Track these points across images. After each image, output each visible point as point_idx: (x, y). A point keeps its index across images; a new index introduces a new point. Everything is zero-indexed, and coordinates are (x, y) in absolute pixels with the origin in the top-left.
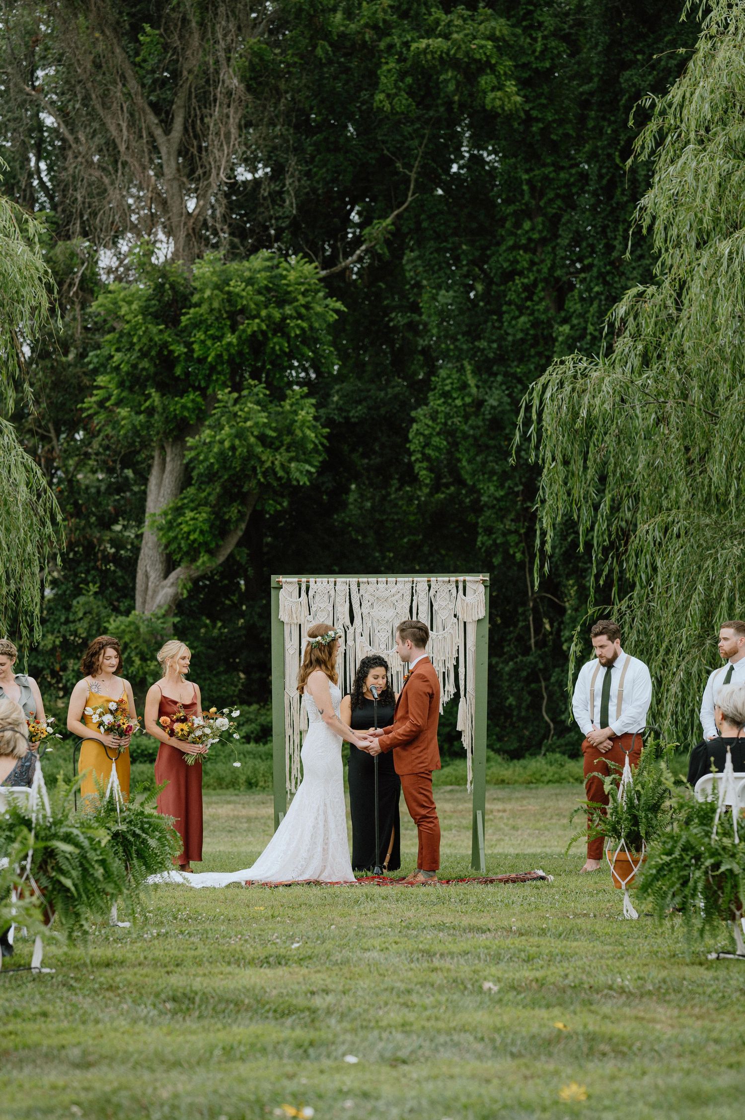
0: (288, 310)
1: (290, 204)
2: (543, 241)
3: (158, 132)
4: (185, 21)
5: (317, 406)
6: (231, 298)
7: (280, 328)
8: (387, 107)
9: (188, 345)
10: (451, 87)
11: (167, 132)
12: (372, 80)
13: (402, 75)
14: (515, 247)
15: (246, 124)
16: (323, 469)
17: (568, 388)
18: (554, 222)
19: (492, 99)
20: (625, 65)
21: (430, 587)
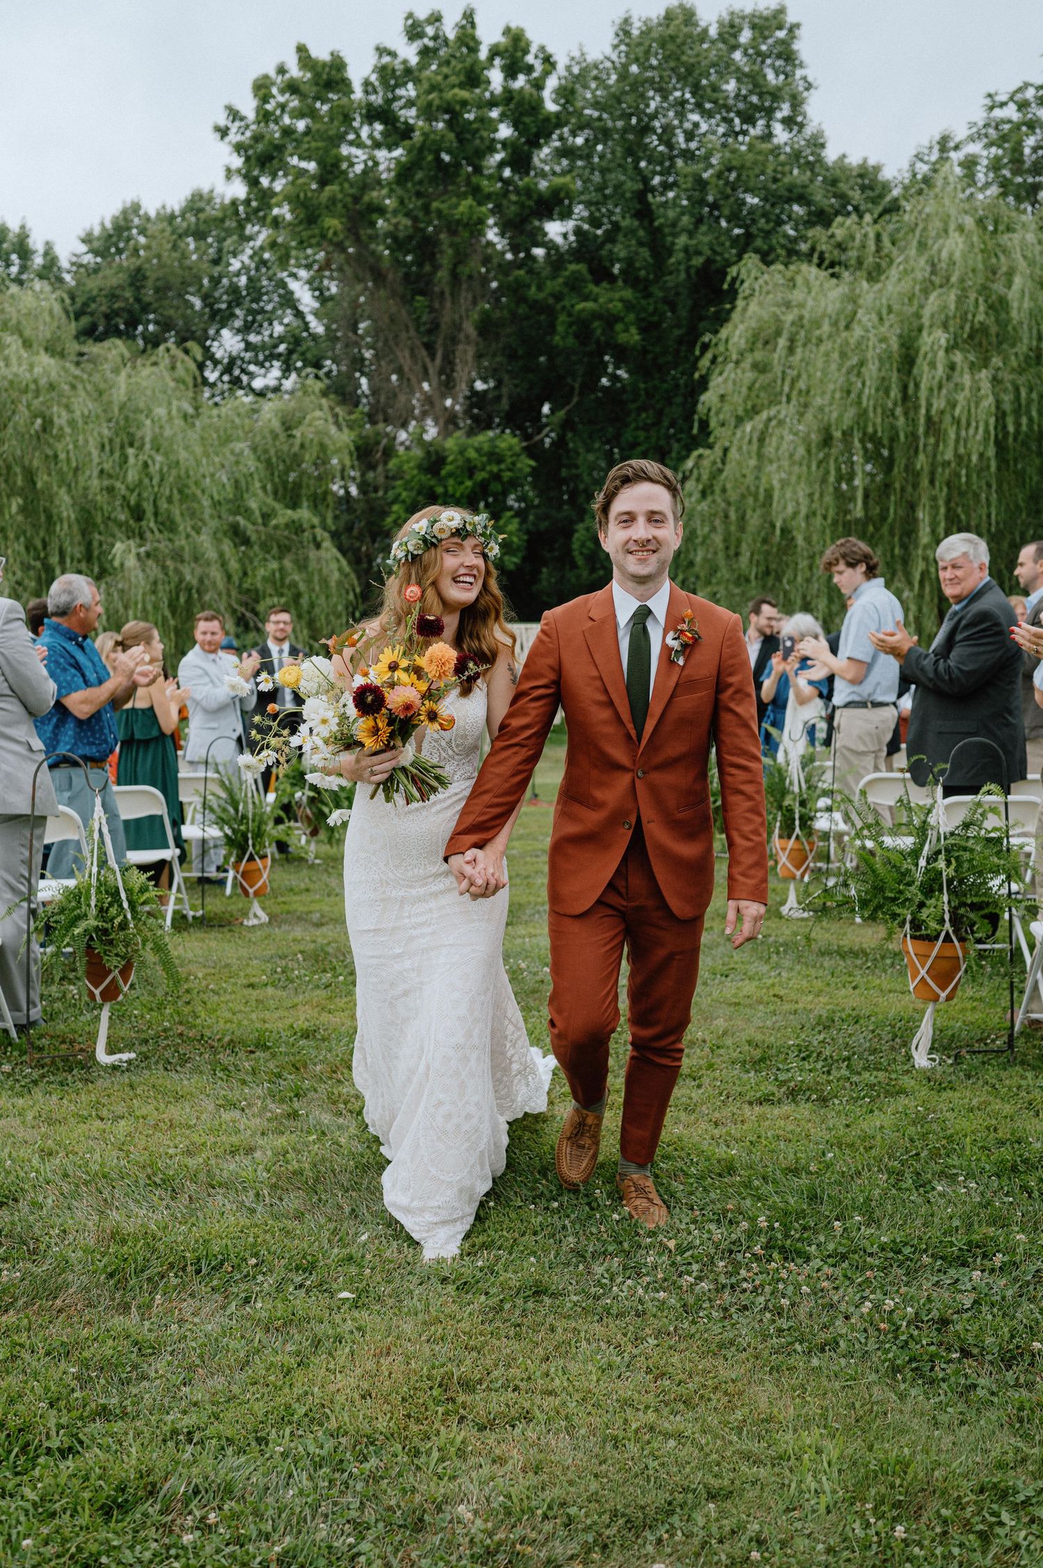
0: (503, 466)
1: (505, 404)
3: (427, 360)
4: (442, 293)
5: (521, 523)
6: (469, 460)
7: (497, 477)
8: (562, 344)
10: (599, 332)
11: (433, 360)
12: (552, 328)
13: (570, 325)
14: (637, 428)
15: (479, 356)
16: (524, 559)
18: (660, 414)
19: (622, 338)
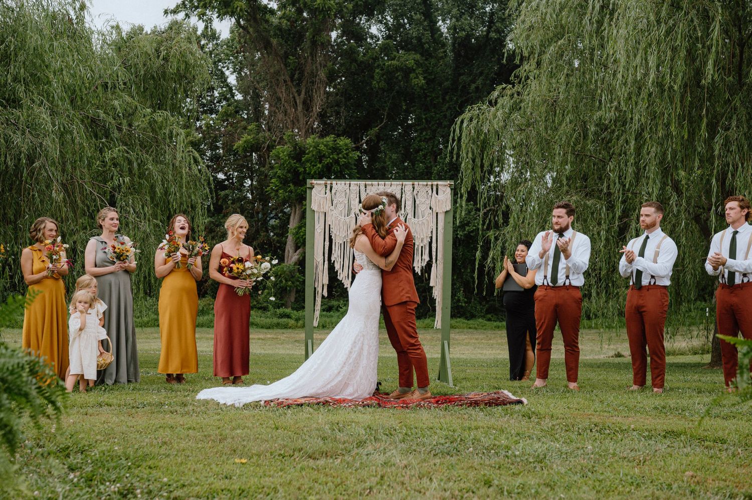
0: (340, 155)
2: (430, 139)
3: (296, 95)
8: (377, 86)
9: (305, 168)
11: (299, 95)
12: (372, 77)
13: (382, 75)
17: (475, 122)
19: (414, 82)
20: (460, 75)
21: (414, 188)
